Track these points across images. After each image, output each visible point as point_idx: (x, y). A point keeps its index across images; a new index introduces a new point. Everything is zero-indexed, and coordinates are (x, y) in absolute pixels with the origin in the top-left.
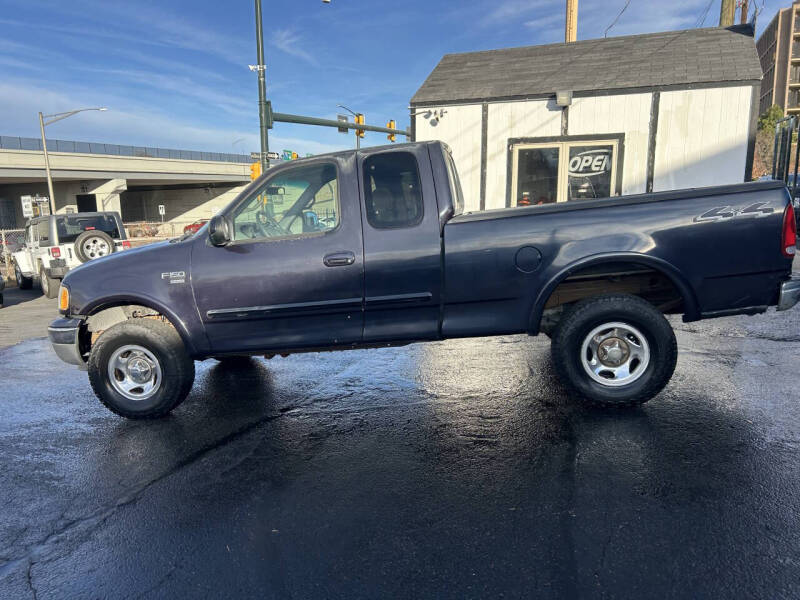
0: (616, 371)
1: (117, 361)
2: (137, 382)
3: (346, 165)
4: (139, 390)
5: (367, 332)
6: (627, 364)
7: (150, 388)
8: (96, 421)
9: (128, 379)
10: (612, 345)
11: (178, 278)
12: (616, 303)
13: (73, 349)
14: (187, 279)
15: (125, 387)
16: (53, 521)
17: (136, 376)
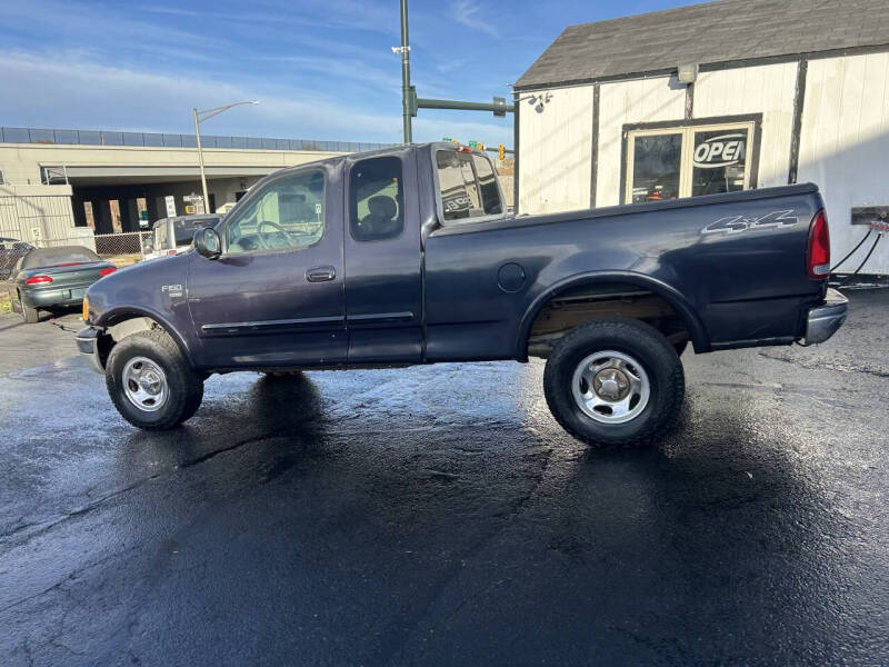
0: (615, 406)
1: (130, 372)
2: (149, 393)
3: (333, 172)
4: (151, 402)
5: (353, 352)
6: (627, 400)
7: (160, 399)
8: (116, 430)
9: (141, 390)
10: (608, 377)
11: (176, 291)
12: (609, 330)
13: (94, 358)
14: (183, 292)
15: (137, 398)
16: (9, 525)
17: (148, 388)
